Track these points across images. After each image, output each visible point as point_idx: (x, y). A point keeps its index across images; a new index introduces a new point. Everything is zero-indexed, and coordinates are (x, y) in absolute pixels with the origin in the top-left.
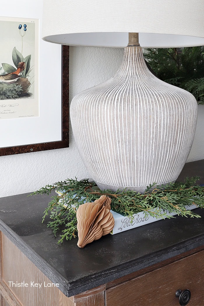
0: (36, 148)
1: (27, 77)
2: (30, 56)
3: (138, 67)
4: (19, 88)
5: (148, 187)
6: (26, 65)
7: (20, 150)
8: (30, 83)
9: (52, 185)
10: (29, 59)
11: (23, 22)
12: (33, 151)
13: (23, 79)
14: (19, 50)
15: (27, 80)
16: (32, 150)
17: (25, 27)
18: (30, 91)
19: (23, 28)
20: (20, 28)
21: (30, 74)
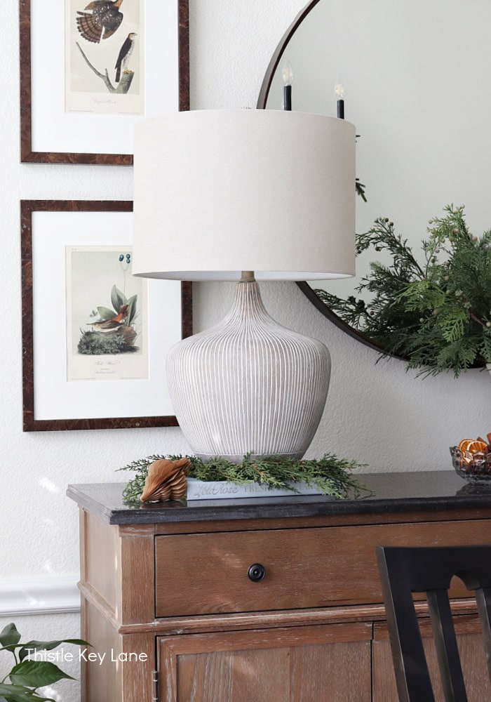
0: (144, 423)
1: (132, 325)
2: (136, 296)
3: (247, 309)
4: (121, 340)
5: (245, 456)
6: (129, 309)
7: (122, 423)
8: (135, 334)
9: (147, 460)
10: (134, 300)
11: (125, 252)
12: (140, 427)
13: (126, 327)
14: (121, 289)
15: (132, 329)
16: (138, 424)
17: (128, 258)
18: (136, 343)
19: (125, 259)
20: (121, 259)
21: (136, 320)
